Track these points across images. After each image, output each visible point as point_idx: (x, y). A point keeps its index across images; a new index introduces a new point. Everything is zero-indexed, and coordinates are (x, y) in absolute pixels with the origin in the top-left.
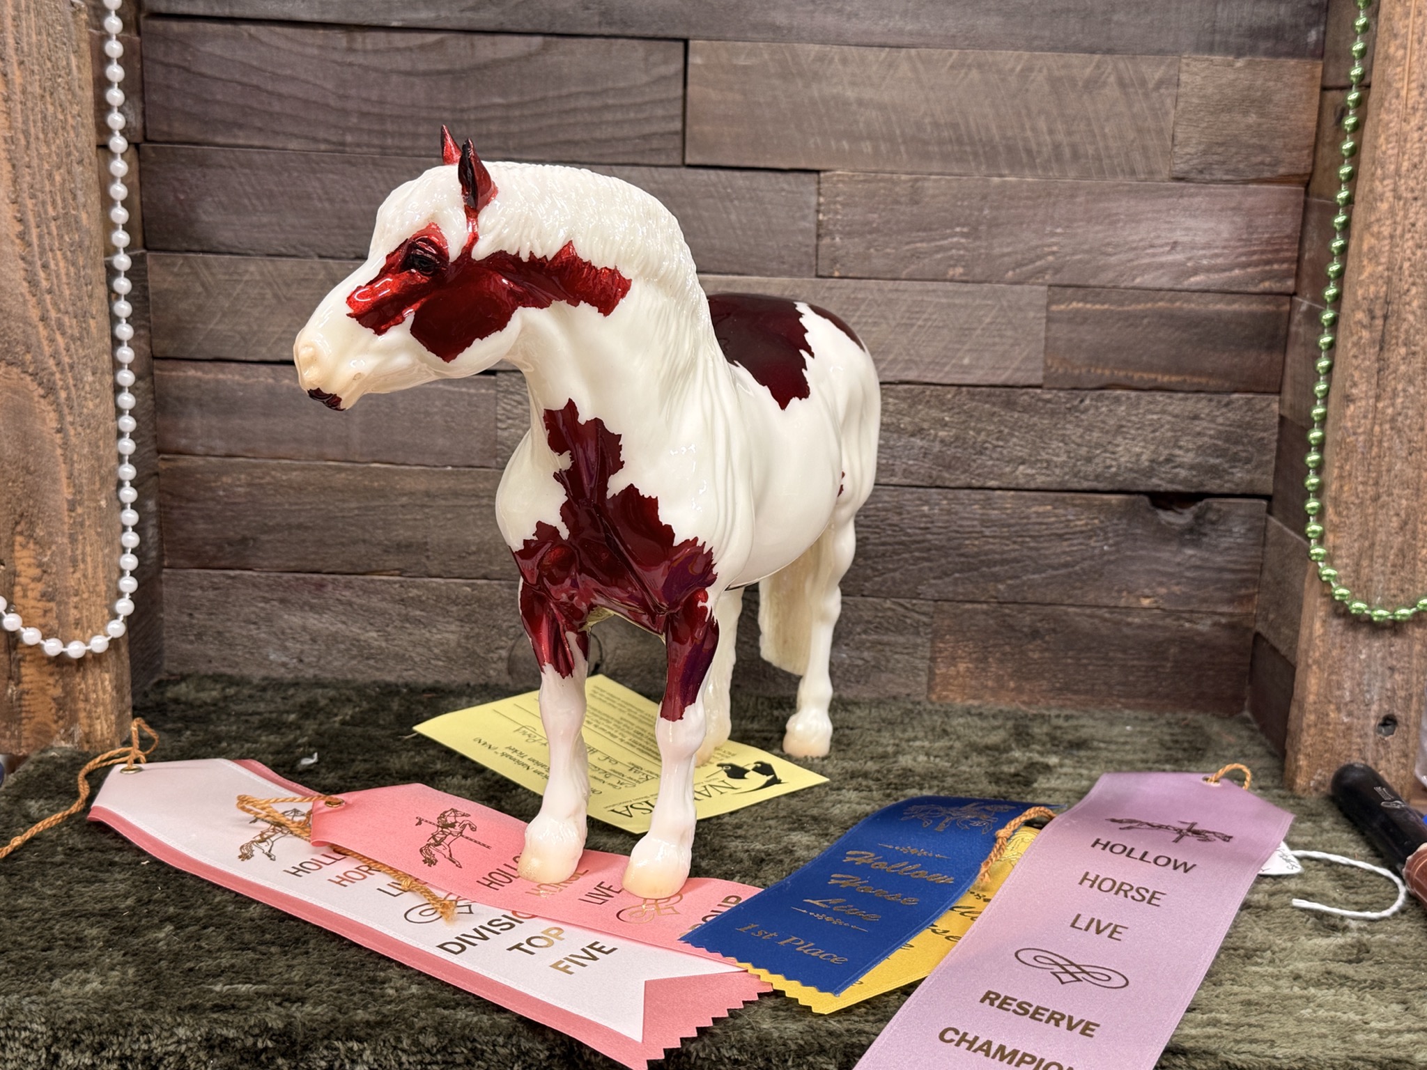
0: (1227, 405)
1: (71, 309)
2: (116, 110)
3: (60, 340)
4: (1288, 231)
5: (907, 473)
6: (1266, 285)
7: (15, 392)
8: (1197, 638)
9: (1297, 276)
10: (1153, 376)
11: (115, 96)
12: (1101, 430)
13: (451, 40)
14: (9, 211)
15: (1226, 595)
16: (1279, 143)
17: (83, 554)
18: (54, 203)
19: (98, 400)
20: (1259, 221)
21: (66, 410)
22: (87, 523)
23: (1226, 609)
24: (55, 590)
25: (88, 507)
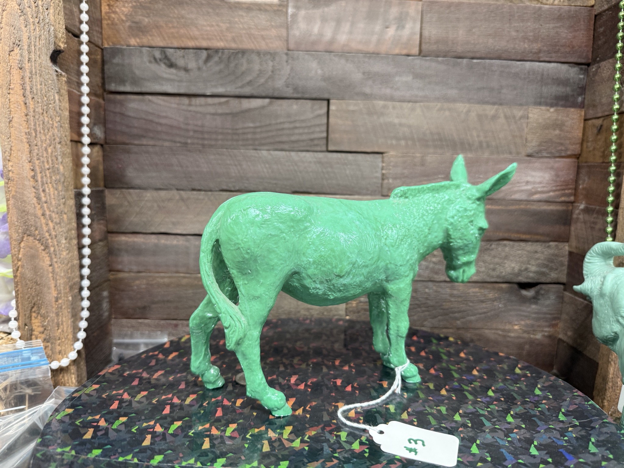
0: (548, 247)
1: (55, 210)
3: (51, 225)
4: (571, 177)
6: (563, 199)
7: (31, 248)
8: (536, 341)
9: (575, 195)
10: (519, 235)
12: (499, 257)
13: (232, 100)
14: (27, 166)
15: (547, 324)
16: (568, 142)
17: (62, 321)
18: (48, 162)
19: (68, 251)
20: (560, 173)
21: (53, 256)
22: (63, 307)
23: (547, 329)
24: (50, 337)
25: (64, 300)
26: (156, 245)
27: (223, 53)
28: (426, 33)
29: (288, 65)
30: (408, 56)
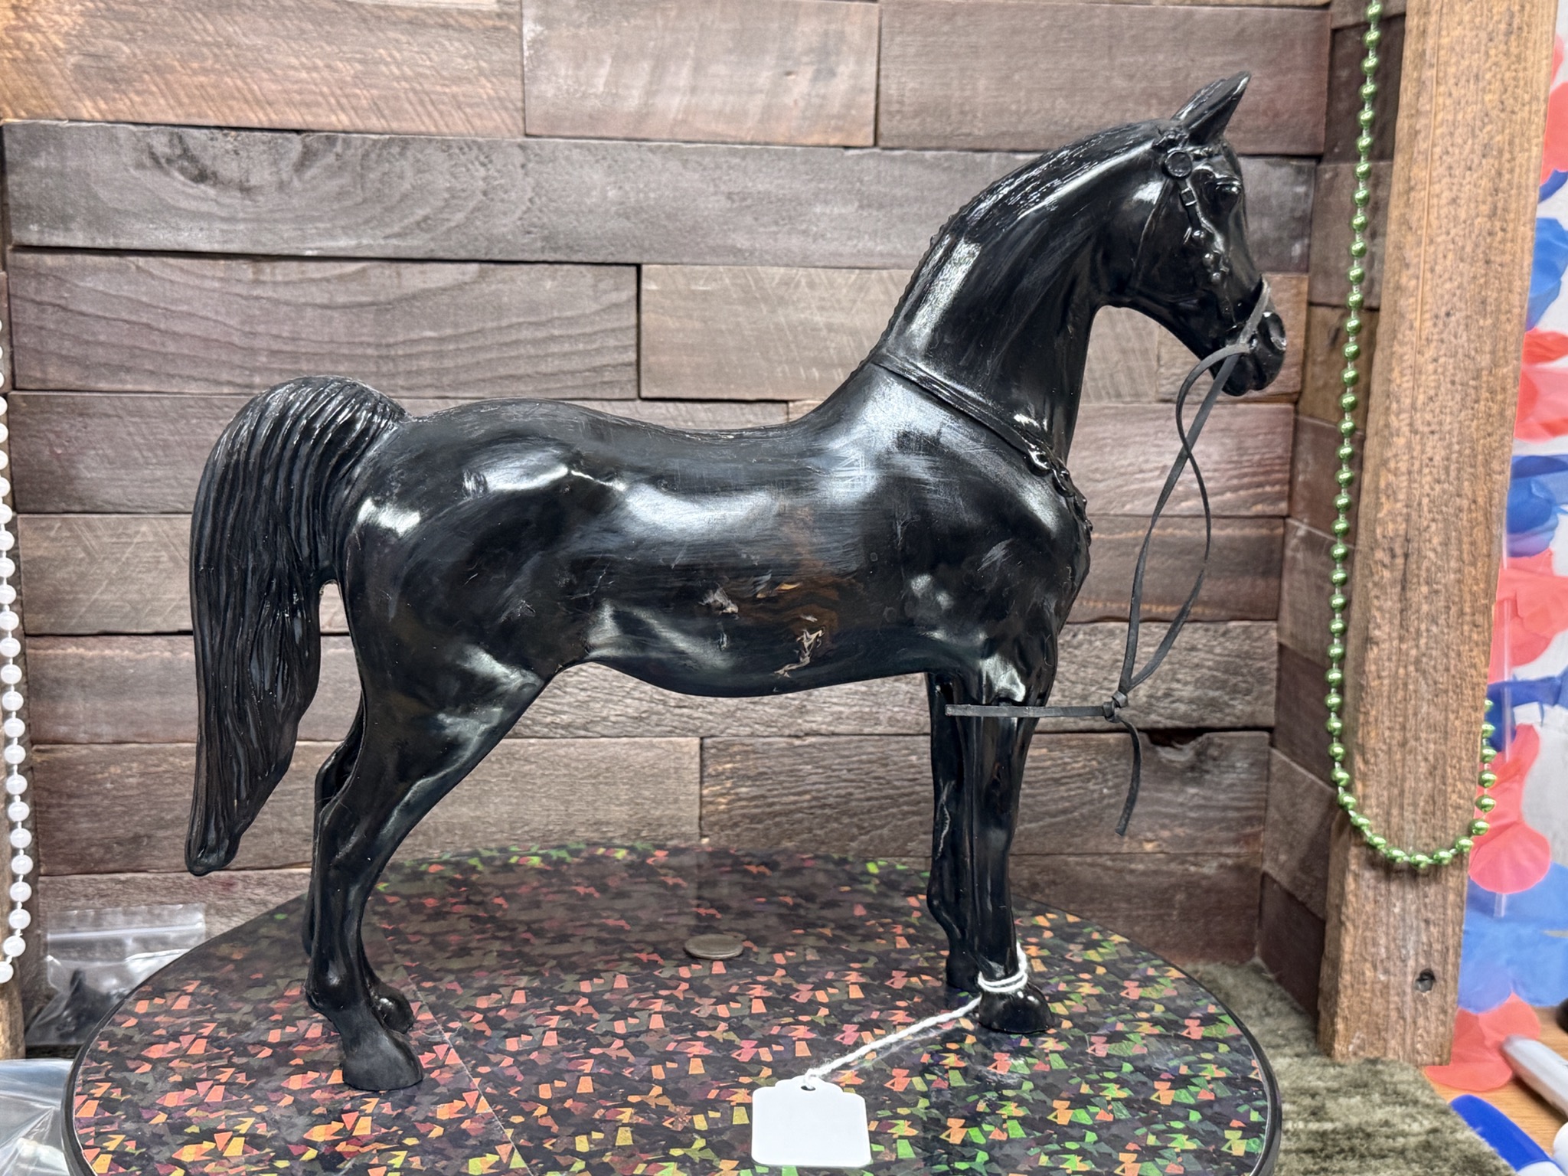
0: (1224, 634)
4: (1279, 451)
5: (892, 721)
6: (1259, 508)
8: (1204, 883)
9: (1290, 498)
10: (1147, 607)
12: (1097, 666)
13: (376, 270)
15: (1232, 835)
20: (1249, 443)
23: (1231, 850)
26: (167, 666)
27: (347, 143)
28: (890, 89)
29: (526, 174)
30: (847, 148)
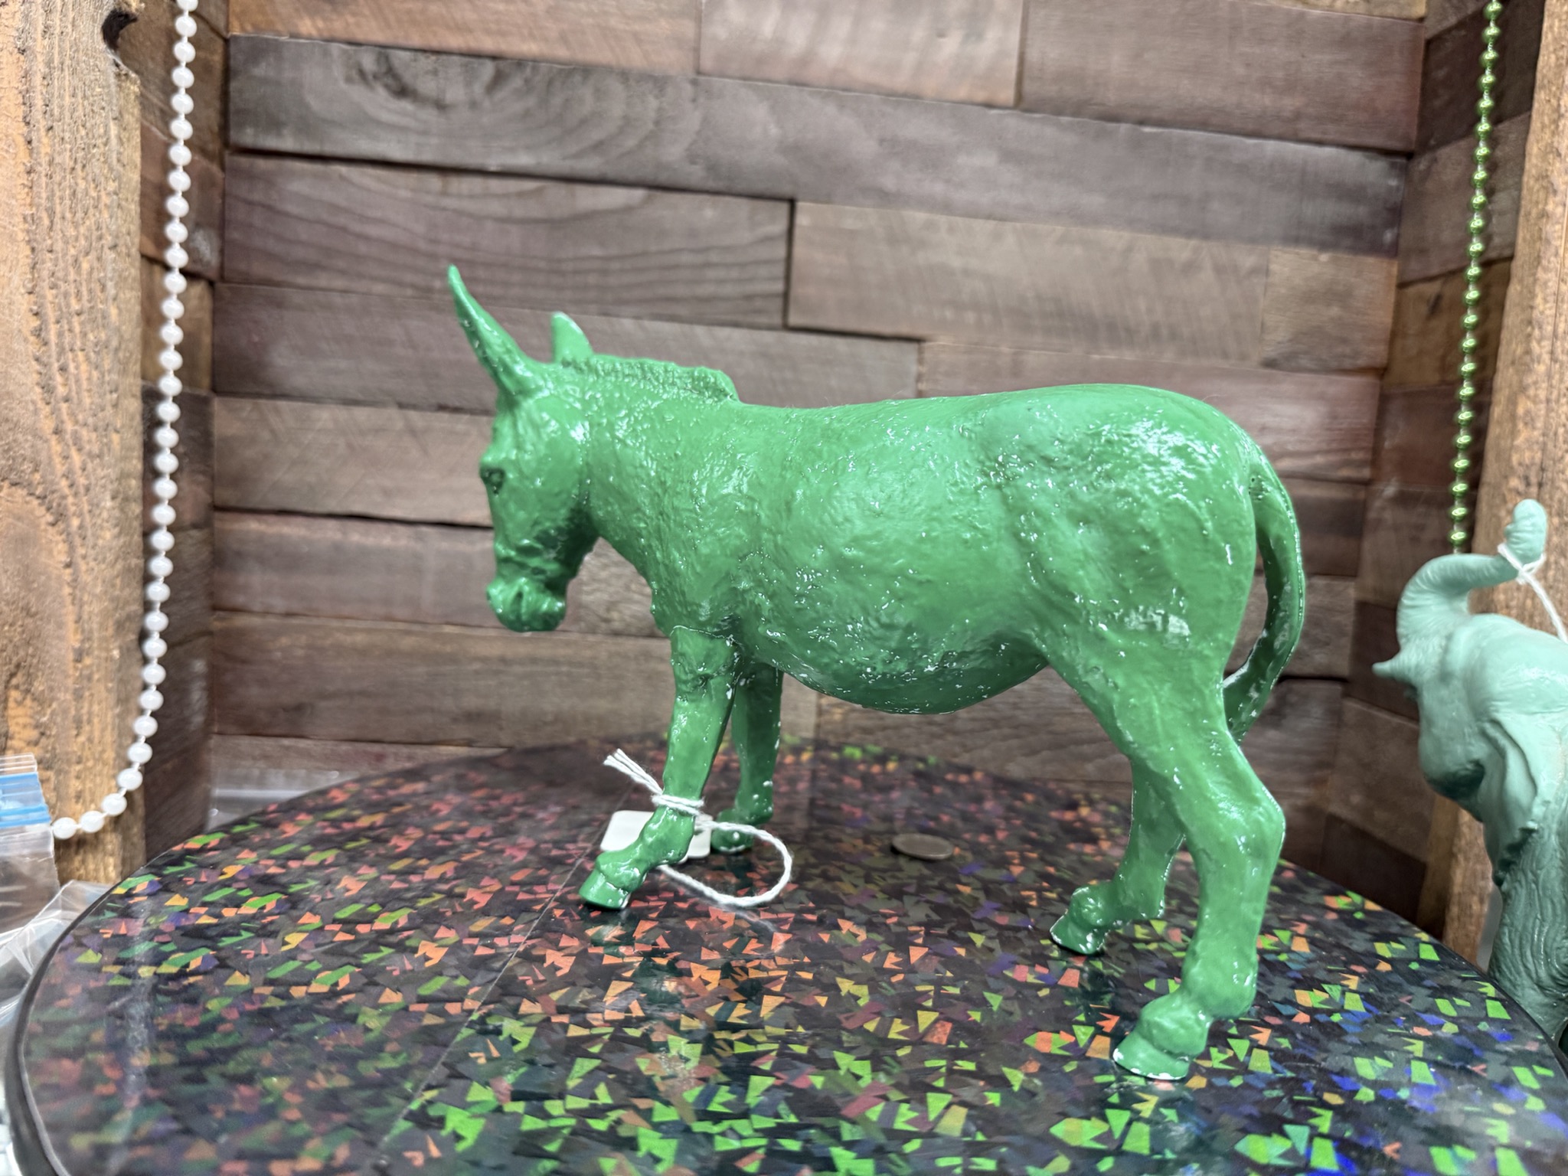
1: (91, 420)
2: (177, 221)
3: (77, 459)
4: (1365, 421)
6: (1346, 473)
7: (19, 518)
9: (1374, 464)
11: (177, 205)
13: (552, 189)
14: (23, 303)
15: (1302, 777)
16: (1358, 336)
17: (90, 713)
18: (78, 294)
19: (116, 531)
20: (1341, 412)
21: (77, 541)
22: (96, 677)
23: (1303, 791)
24: (55, 756)
25: (98, 657)
26: (337, 547)
27: (535, 69)
28: (1033, 55)
29: (696, 108)
30: (989, 105)
